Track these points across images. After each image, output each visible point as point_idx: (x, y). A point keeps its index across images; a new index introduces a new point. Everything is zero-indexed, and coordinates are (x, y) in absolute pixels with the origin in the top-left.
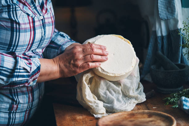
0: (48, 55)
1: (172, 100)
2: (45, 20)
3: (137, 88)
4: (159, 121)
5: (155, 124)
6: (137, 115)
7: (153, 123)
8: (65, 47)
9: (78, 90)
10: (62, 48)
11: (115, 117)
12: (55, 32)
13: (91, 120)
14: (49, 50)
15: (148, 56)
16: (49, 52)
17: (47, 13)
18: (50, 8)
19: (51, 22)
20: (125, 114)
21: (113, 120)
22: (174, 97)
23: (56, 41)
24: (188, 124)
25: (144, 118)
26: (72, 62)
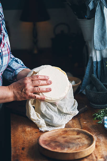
0: (5, 76)
1: (99, 116)
2: (2, 53)
3: (73, 105)
4: (84, 139)
5: (80, 141)
6: (69, 132)
7: (79, 140)
8: (18, 71)
9: (27, 108)
10: (16, 73)
11: (53, 133)
12: (11, 58)
13: (36, 133)
14: (6, 72)
15: (85, 76)
16: (6, 74)
17: (4, 47)
18: (7, 42)
19: (7, 53)
20: (60, 131)
21: (51, 135)
22: (101, 114)
23: (11, 66)
24: (106, 140)
25: (74, 135)
26: (23, 90)
